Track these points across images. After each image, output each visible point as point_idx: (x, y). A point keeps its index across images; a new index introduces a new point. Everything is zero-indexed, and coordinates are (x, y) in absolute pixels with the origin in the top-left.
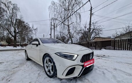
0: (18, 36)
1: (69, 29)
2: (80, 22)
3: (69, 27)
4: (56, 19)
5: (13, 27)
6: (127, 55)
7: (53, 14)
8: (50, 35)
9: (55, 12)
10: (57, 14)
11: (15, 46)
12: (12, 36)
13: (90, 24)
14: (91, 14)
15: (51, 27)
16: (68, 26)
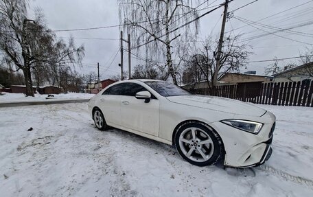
0: (33, 68)
1: (168, 52)
2: (197, 33)
3: (169, 47)
4: (136, 24)
5: (19, 41)
6: (307, 116)
7: (130, 11)
8: (119, 65)
9: (135, 5)
10: (139, 11)
11: (30, 92)
12: (20, 66)
13: (221, 41)
14: (226, 14)
15: (122, 46)
16: (168, 43)
